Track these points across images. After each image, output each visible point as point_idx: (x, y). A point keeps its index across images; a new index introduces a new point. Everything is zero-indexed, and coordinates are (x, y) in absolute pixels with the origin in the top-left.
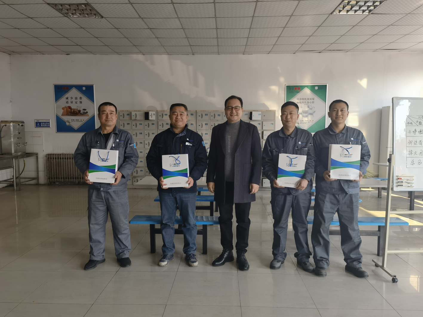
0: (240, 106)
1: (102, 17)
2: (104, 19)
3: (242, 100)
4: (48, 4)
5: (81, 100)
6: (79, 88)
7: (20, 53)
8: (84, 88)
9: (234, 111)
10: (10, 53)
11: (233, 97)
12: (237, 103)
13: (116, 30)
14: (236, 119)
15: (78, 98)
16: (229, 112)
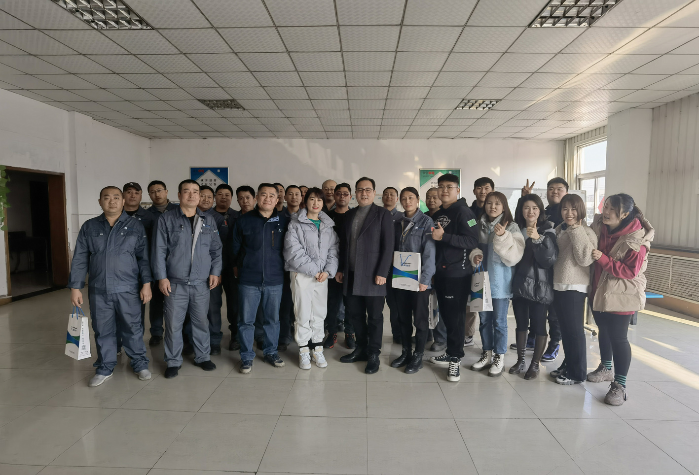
0: (372, 188)
1: (244, 109)
2: (246, 111)
3: (374, 182)
4: (199, 100)
5: (215, 182)
6: (214, 170)
7: (160, 138)
8: (219, 171)
9: (365, 193)
10: (151, 138)
11: (364, 179)
12: (369, 185)
13: (255, 119)
14: (367, 203)
15: (213, 180)
16: (359, 195)
